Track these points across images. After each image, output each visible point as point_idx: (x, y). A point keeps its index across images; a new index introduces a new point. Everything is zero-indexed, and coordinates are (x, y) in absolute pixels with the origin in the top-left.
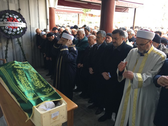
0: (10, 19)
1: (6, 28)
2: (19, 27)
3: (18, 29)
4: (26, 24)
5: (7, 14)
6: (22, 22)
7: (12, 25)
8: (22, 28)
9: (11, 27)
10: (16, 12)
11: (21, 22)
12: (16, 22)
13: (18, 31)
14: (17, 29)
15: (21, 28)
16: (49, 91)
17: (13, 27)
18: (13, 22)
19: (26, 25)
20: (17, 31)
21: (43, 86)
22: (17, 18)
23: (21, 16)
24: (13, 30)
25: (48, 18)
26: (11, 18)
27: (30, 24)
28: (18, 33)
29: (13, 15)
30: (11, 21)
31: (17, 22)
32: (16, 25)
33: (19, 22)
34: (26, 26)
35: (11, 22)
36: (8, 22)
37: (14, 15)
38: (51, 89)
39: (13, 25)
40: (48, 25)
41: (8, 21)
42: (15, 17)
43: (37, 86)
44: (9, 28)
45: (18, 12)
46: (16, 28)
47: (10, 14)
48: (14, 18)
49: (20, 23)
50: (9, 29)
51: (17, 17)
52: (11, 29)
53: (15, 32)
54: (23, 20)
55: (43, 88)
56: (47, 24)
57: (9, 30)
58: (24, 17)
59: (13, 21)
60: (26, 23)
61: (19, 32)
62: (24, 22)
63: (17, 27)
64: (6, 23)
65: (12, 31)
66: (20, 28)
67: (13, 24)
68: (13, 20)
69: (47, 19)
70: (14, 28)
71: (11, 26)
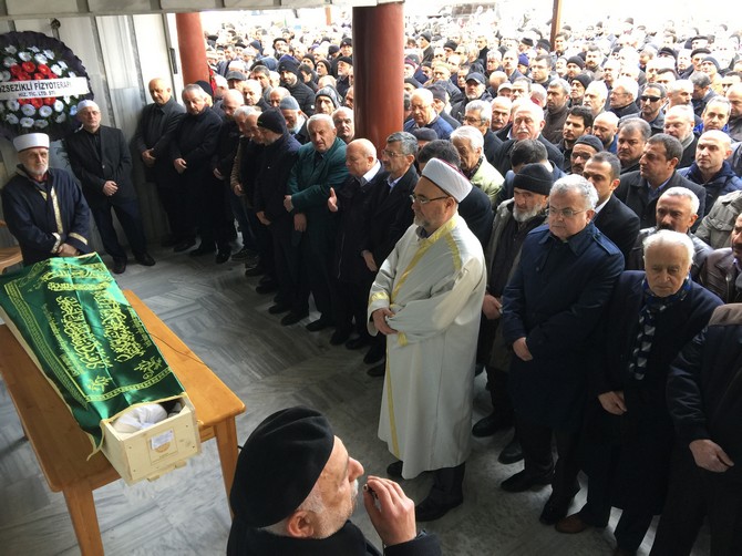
0: (23, 70)
1: (10, 108)
2: (61, 99)
3: (59, 106)
4: (88, 79)
5: (7, 49)
6: (71, 74)
7: (33, 94)
8: (72, 97)
9: (29, 101)
10: (42, 36)
11: (65, 74)
12: (47, 77)
13: (60, 113)
14: (52, 106)
15: (68, 101)
16: (152, 368)
17: (38, 99)
18: (36, 81)
19: (89, 84)
20: (55, 114)
21: (138, 351)
22: (51, 63)
23: (64, 53)
24: (38, 110)
25: (175, 44)
26: (24, 65)
27: (103, 77)
28: (59, 120)
29: (31, 51)
30: (27, 79)
31: (52, 80)
32: (47, 91)
33: (59, 77)
34: (90, 89)
35: (28, 82)
36: (17, 82)
37: (35, 49)
38: (159, 361)
39: (37, 93)
40: (176, 72)
41: (14, 78)
42: (41, 60)
43: (121, 350)
44: (21, 106)
45: (50, 34)
46: (50, 103)
47: (19, 51)
48: (37, 64)
49: (65, 79)
50: (23, 109)
51: (50, 55)
52: (30, 110)
53: (47, 119)
54: (76, 67)
55: (137, 359)
56: (174, 70)
57: (25, 113)
58: (78, 51)
59: (33, 78)
60: (86, 75)
61: (63, 115)
62: (81, 72)
63: (53, 100)
64: (10, 89)
65: (37, 116)
66: (64, 102)
67: (35, 89)
68: (35, 72)
69: (171, 51)
70: (43, 102)
71: (29, 97)
